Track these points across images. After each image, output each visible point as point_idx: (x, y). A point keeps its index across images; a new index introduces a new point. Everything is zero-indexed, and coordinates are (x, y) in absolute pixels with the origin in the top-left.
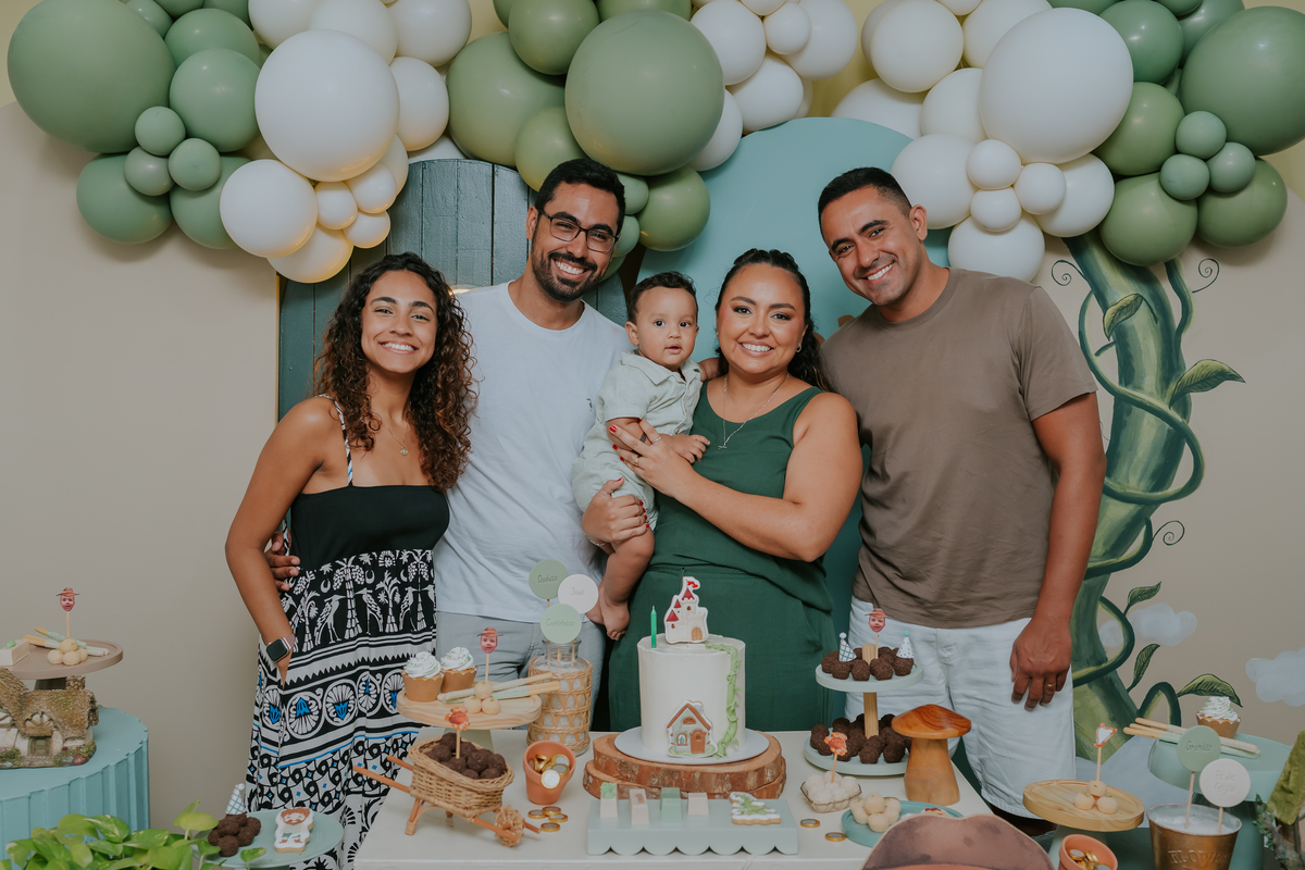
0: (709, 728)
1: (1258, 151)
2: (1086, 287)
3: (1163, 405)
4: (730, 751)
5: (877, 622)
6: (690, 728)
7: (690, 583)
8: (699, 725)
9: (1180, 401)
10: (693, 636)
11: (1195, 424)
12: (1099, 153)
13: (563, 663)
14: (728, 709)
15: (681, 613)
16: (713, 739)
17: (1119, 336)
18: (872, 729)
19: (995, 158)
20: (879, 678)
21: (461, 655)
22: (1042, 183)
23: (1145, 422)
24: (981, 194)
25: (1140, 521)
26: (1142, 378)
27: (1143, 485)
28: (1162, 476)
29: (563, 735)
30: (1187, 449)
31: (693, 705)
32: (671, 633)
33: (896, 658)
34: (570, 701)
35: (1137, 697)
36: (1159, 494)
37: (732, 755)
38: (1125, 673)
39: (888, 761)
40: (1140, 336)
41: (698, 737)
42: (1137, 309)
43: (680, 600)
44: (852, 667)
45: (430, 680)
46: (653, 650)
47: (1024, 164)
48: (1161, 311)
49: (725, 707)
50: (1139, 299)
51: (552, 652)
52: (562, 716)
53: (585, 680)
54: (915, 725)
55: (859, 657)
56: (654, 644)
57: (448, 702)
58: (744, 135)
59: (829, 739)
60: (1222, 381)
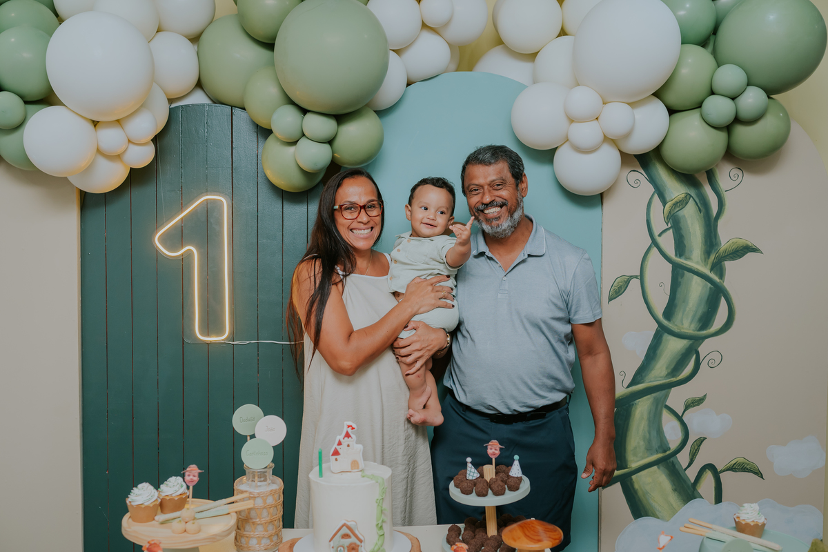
0: (361, 541)
1: (770, 92)
2: (652, 189)
3: (705, 270)
5: (493, 450)
6: (347, 542)
7: (349, 427)
9: (718, 267)
10: (352, 467)
11: (728, 283)
12: (657, 94)
13: (259, 484)
14: (377, 525)
15: (341, 449)
16: (365, 550)
17: (675, 222)
18: (492, 530)
19: (584, 99)
20: (497, 494)
21: (175, 484)
22: (617, 117)
23: (694, 283)
24: (575, 125)
25: (692, 351)
26: (691, 252)
27: (693, 326)
28: (706, 319)
29: (260, 539)
30: (723, 300)
31: (348, 524)
32: (335, 465)
33: (508, 476)
34: (265, 513)
35: (691, 474)
36: (704, 332)
38: (683, 458)
40: (689, 222)
41: (353, 549)
42: (687, 203)
43: (342, 440)
44: (475, 485)
45: (147, 507)
46: (320, 480)
47: (605, 103)
48: (704, 205)
49: (375, 523)
50: (688, 197)
51: (251, 475)
52: (259, 524)
53: (276, 496)
54: (519, 538)
55: (482, 476)
56: (321, 474)
57: (162, 523)
58: (408, 85)
59: (455, 547)
60: (747, 253)
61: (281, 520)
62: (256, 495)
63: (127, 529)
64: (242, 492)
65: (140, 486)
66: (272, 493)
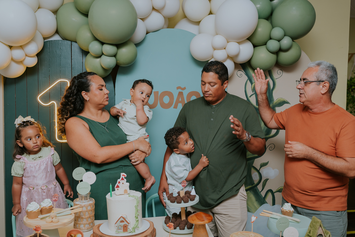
0: (129, 223)
1: (294, 38)
2: (247, 78)
4: (136, 230)
5: (184, 184)
6: (123, 224)
7: (123, 175)
8: (125, 223)
10: (124, 192)
12: (249, 39)
13: (84, 201)
14: (136, 216)
15: (120, 185)
16: (130, 227)
18: (183, 218)
19: (219, 40)
20: (185, 202)
21: (47, 202)
22: (233, 48)
24: (216, 51)
28: (268, 131)
29: (84, 224)
31: (123, 216)
32: (117, 191)
33: (190, 195)
34: (87, 213)
35: (263, 194)
36: (268, 136)
37: (137, 232)
38: (260, 187)
39: (188, 228)
41: (125, 227)
43: (120, 181)
44: (176, 199)
45: (35, 212)
46: (111, 198)
47: (228, 42)
49: (135, 216)
51: (81, 198)
52: (84, 218)
53: (92, 206)
54: (195, 220)
55: (179, 195)
56: (111, 196)
57: (42, 219)
58: (147, 33)
59: (168, 225)
60: (284, 104)
61: (94, 216)
62: (83, 206)
63: (26, 222)
64: (77, 205)
65: (31, 203)
66: (90, 205)
